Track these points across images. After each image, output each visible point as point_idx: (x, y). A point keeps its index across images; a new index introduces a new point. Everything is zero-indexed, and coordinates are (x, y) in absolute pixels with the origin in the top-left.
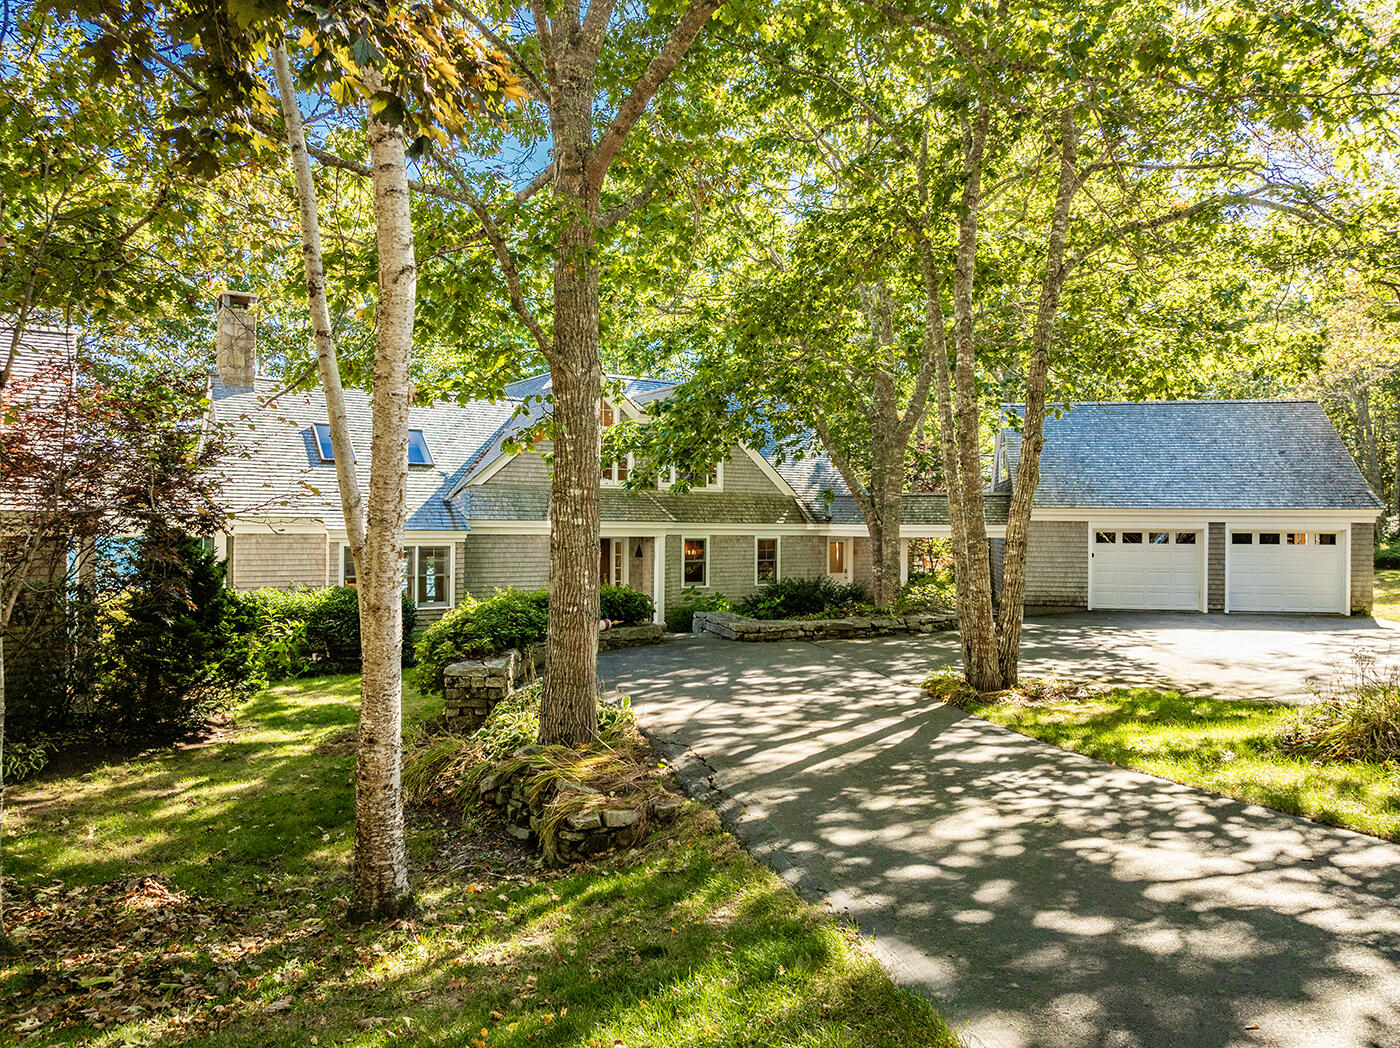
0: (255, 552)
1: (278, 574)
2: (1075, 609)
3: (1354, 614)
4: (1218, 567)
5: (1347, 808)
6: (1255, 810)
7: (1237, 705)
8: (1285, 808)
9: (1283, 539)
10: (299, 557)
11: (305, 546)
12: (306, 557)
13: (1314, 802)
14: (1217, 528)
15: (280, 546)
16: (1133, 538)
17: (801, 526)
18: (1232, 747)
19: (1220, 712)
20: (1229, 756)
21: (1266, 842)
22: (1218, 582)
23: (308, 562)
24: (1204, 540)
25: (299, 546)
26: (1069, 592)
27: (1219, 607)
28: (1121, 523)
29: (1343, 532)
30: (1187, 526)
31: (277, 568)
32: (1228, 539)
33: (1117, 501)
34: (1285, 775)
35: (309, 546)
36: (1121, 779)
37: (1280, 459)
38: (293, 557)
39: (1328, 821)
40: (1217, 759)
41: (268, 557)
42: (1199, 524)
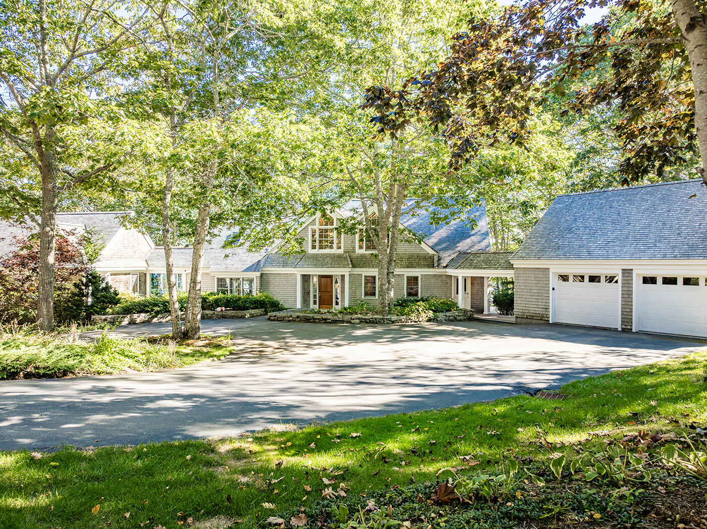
2: (543, 322)
4: (628, 300)
14: (627, 273)
22: (628, 310)
24: (619, 281)
26: (540, 311)
27: (629, 327)
30: (610, 272)
32: (635, 280)
33: (565, 255)
42: (614, 268)
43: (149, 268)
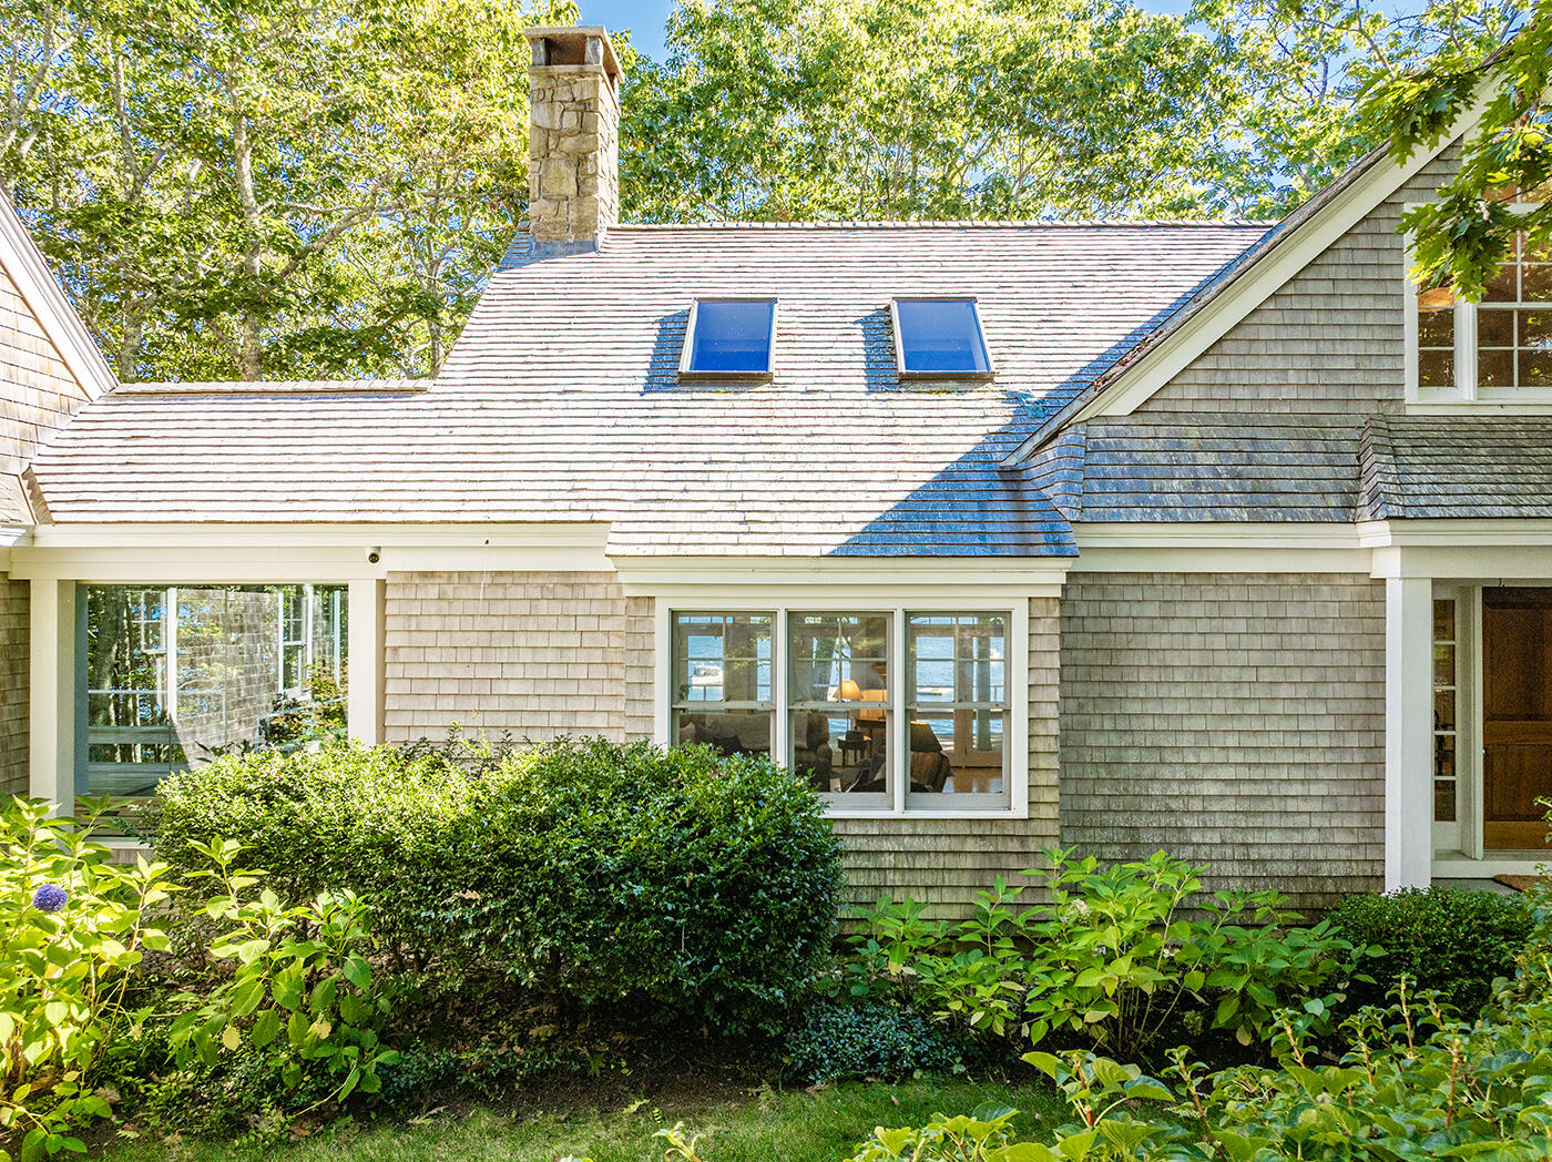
0: (436, 624)
1: (500, 688)
10: (556, 640)
11: (573, 607)
12: (573, 640)
15: (501, 608)
23: (583, 656)
25: (556, 608)
31: (495, 672)
35: (582, 608)
38: (540, 640)
41: (472, 639)
43: (50, 537)
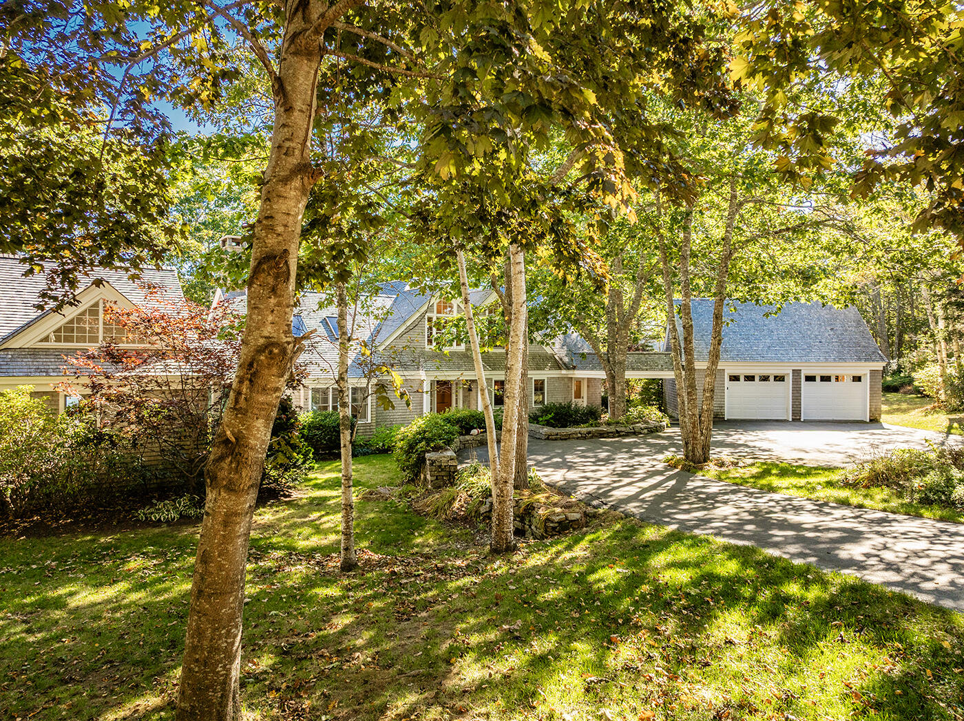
2: (718, 419)
3: (871, 420)
4: (797, 395)
5: (867, 502)
6: (831, 504)
7: (816, 469)
8: (844, 503)
9: (833, 379)
13: (855, 500)
14: (797, 373)
16: (750, 378)
17: (558, 372)
18: (819, 484)
19: (809, 472)
20: (819, 487)
21: (838, 513)
22: (797, 403)
24: (789, 379)
26: (715, 409)
27: (798, 418)
28: (742, 369)
29: (865, 375)
30: (779, 372)
32: (803, 379)
33: (740, 357)
34: (844, 494)
36: (776, 496)
37: (831, 333)
39: (860, 506)
40: (814, 488)
42: (787, 370)
